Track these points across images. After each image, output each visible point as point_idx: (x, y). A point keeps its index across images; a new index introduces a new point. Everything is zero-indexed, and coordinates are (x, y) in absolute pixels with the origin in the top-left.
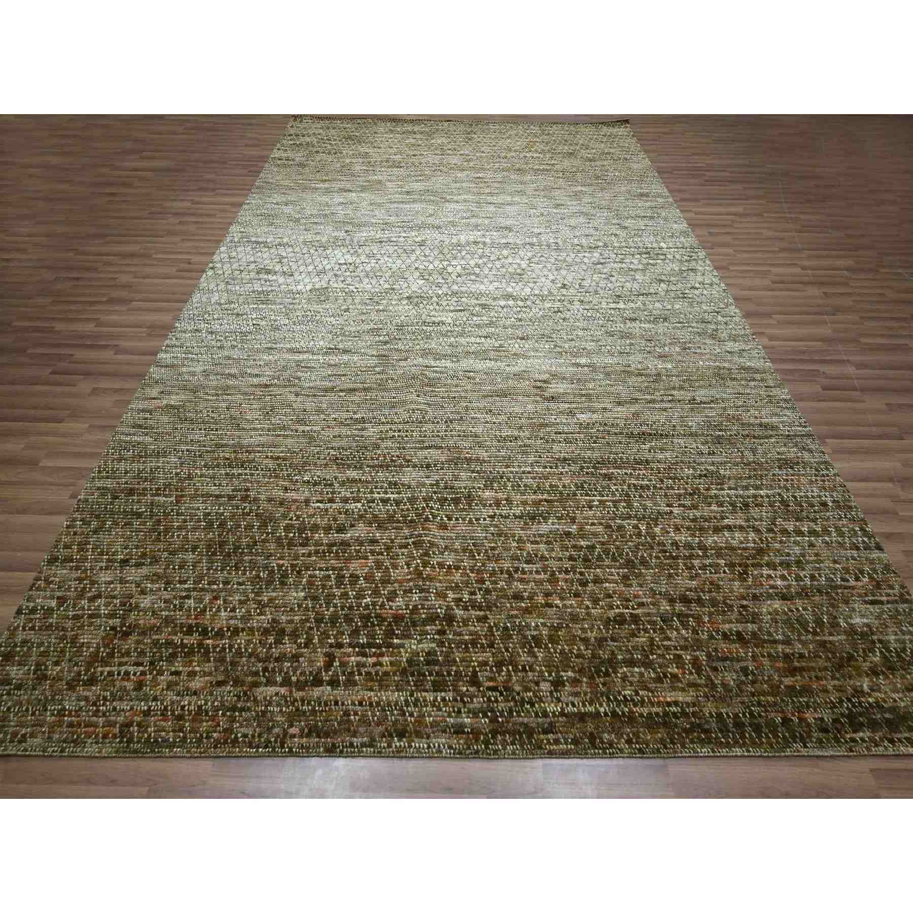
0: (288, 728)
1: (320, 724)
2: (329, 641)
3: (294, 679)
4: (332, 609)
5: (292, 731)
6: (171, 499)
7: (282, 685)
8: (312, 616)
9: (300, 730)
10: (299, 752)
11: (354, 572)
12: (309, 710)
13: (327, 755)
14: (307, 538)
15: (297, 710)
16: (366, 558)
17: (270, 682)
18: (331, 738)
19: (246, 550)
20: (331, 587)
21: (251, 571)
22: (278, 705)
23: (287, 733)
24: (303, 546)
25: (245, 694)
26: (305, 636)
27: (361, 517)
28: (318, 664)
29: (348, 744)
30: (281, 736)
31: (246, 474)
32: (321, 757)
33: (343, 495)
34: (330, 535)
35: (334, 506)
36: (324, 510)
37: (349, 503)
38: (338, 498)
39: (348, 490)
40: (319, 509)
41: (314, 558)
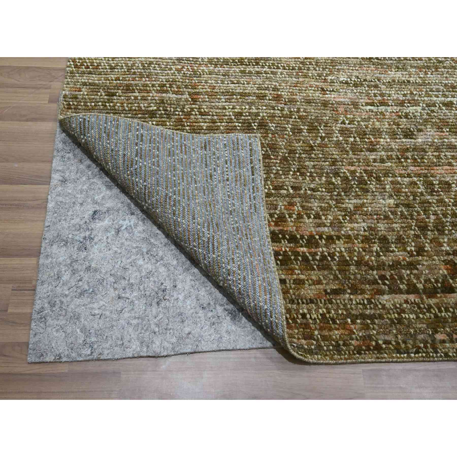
0: (433, 334)
2: (444, 248)
3: (420, 286)
4: (432, 217)
5: (439, 337)
6: (184, 97)
7: (408, 292)
8: (414, 224)
9: (449, 336)
11: (443, 179)
12: (449, 317)
14: (371, 143)
15: (436, 316)
16: (451, 165)
17: (394, 290)
19: (303, 156)
20: (422, 194)
21: (320, 177)
22: (412, 312)
23: (435, 339)
24: (371, 152)
25: (370, 302)
26: (413, 244)
27: (426, 121)
28: (441, 272)
30: (430, 341)
31: (266, 73)
33: (395, 98)
34: (397, 140)
35: (389, 109)
36: (378, 113)
37: (405, 106)
38: (390, 101)
39: (399, 92)
40: (372, 112)
41: (390, 164)
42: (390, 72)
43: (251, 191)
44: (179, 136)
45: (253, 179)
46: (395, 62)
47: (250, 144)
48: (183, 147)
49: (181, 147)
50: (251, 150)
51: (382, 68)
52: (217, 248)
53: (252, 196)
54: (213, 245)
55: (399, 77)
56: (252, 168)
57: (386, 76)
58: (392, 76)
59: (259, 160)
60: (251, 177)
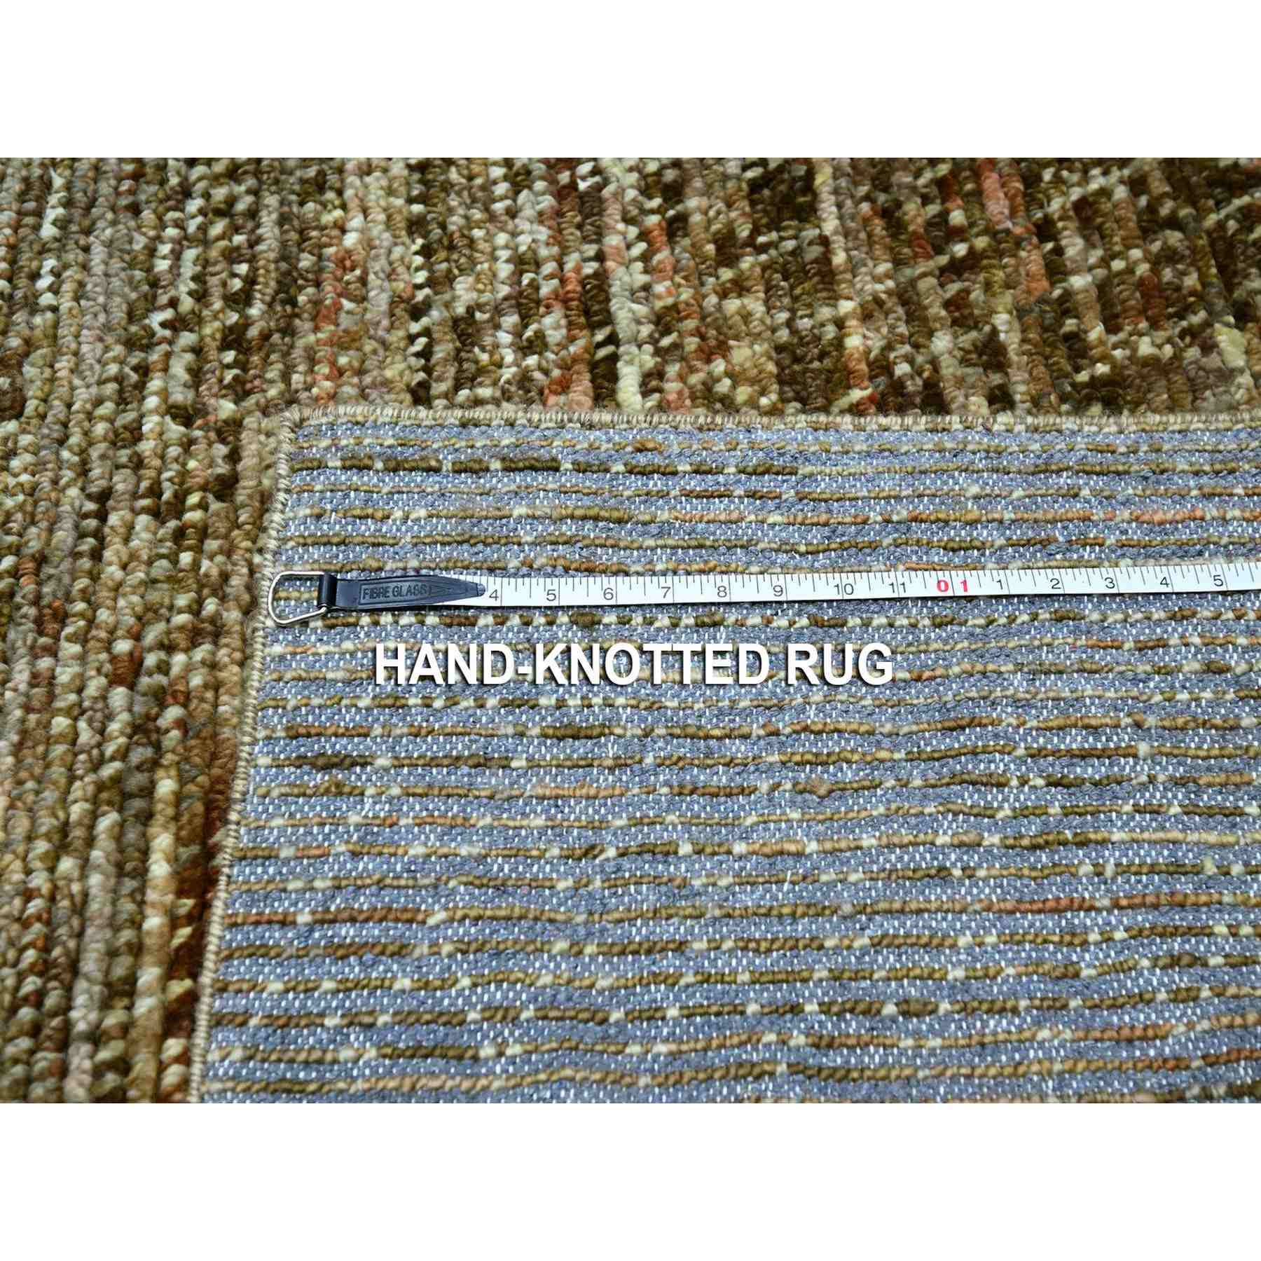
33: (543, 233)
34: (839, 258)
35: (626, 277)
36: (666, 342)
37: (599, 188)
38: (570, 265)
39: (499, 207)
40: (660, 374)
41: (1001, 320)
42: (350, 240)
43: (656, 483)
44: (241, 969)
45: (580, 468)
46: (271, 200)
47: (356, 464)
48: (347, 932)
49: (341, 952)
50: (394, 467)
51: (318, 284)
52: (1094, 730)
53: (694, 484)
54: (1084, 755)
55: (390, 192)
56: (510, 467)
57: (378, 266)
58: (377, 230)
59: (464, 425)
60: (569, 479)
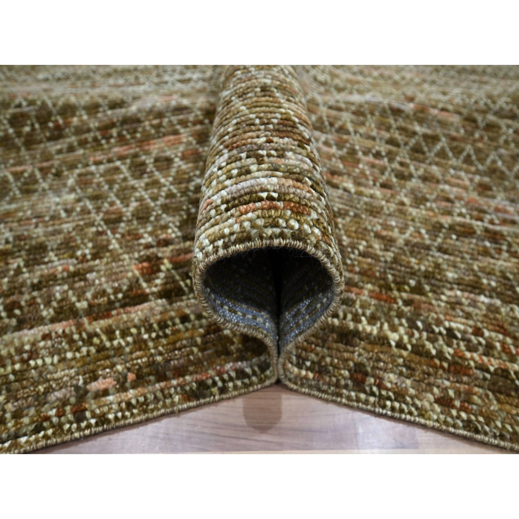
0: (85, 383)
1: (159, 358)
2: (142, 241)
3: (82, 305)
4: (134, 204)
5: (98, 385)
7: (55, 320)
8: (99, 218)
9: (118, 381)
10: (124, 417)
11: (161, 154)
12: (128, 344)
13: (191, 404)
14: (58, 127)
15: (101, 349)
16: (176, 133)
18: (191, 374)
20: (125, 179)
22: (54, 352)
23: (86, 392)
24: (55, 140)
26: (90, 245)
28: (130, 274)
29: (233, 374)
30: (73, 400)
32: (181, 411)
